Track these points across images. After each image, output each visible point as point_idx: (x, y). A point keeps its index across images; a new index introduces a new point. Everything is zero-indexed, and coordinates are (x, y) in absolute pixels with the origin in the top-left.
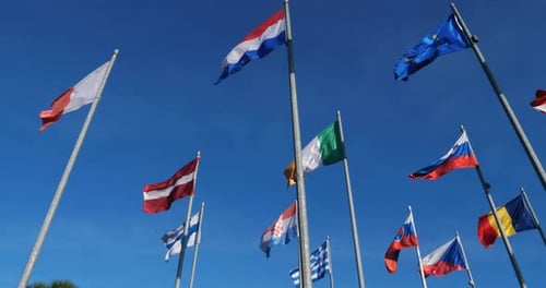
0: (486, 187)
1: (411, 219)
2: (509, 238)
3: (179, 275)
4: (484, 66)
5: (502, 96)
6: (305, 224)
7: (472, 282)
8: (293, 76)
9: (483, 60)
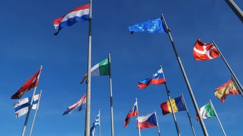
0: (168, 92)
1: (136, 104)
2: (175, 113)
3: (25, 124)
4: (172, 42)
5: (179, 58)
6: (89, 103)
7: (159, 132)
8: (90, 37)
9: (172, 40)
